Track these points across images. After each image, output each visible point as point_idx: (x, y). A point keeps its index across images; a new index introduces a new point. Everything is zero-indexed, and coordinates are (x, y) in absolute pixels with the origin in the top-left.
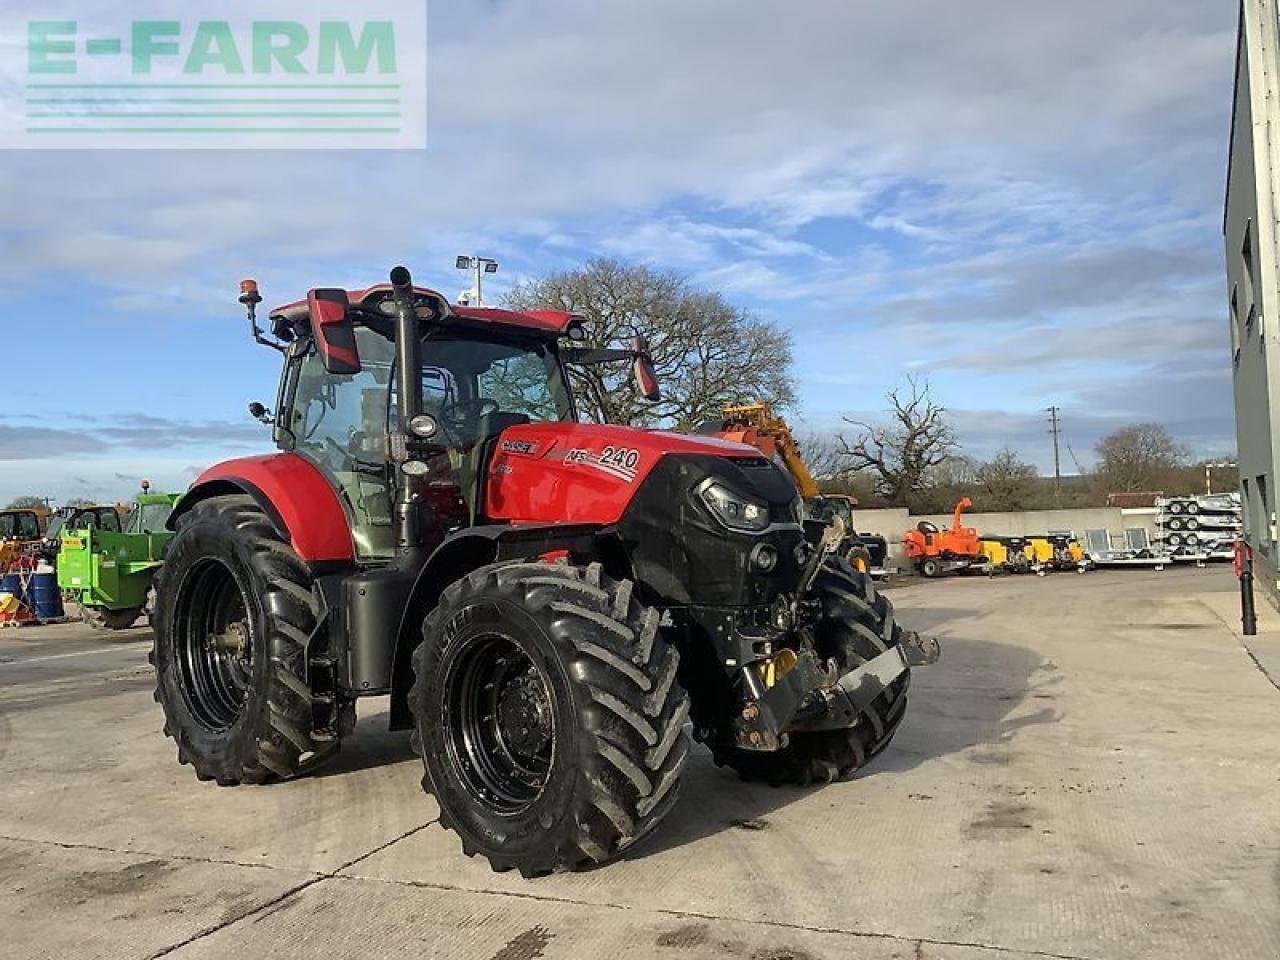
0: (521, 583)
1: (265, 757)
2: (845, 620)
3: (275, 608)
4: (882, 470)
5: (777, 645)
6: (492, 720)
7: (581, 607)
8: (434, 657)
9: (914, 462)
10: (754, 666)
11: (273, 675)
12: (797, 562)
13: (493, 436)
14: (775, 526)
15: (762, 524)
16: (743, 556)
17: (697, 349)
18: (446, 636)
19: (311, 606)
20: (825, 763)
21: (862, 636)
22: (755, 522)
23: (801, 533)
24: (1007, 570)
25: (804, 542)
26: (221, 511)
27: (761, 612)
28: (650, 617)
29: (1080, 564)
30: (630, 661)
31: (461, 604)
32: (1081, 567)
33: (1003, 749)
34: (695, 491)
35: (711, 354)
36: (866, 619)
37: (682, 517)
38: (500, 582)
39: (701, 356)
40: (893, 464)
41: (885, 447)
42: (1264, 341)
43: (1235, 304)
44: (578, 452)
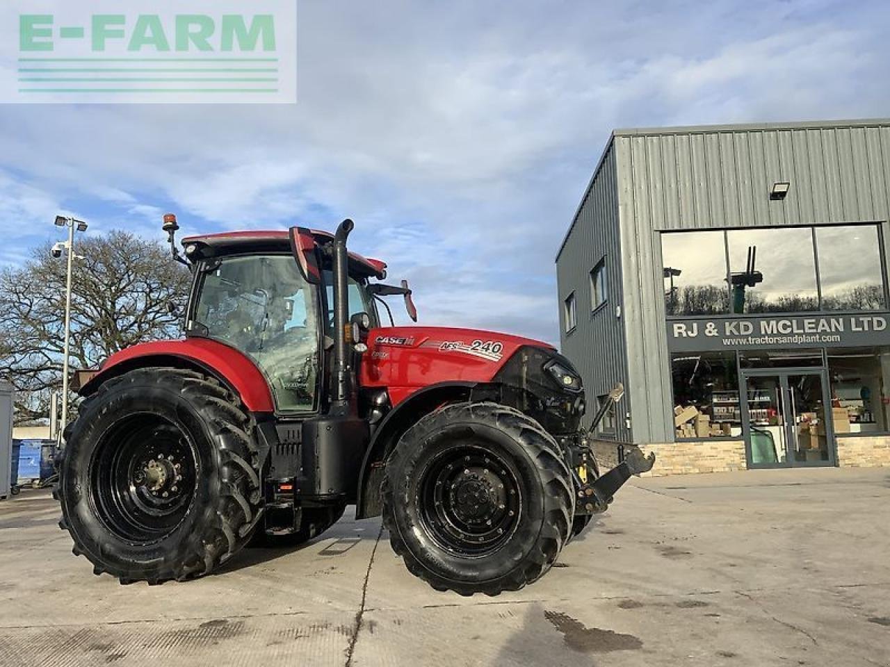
1: (209, 556)
6: (440, 505)
11: (226, 493)
27: (575, 437)
34: (545, 367)
42: (621, 319)
43: (568, 301)
44: (451, 344)
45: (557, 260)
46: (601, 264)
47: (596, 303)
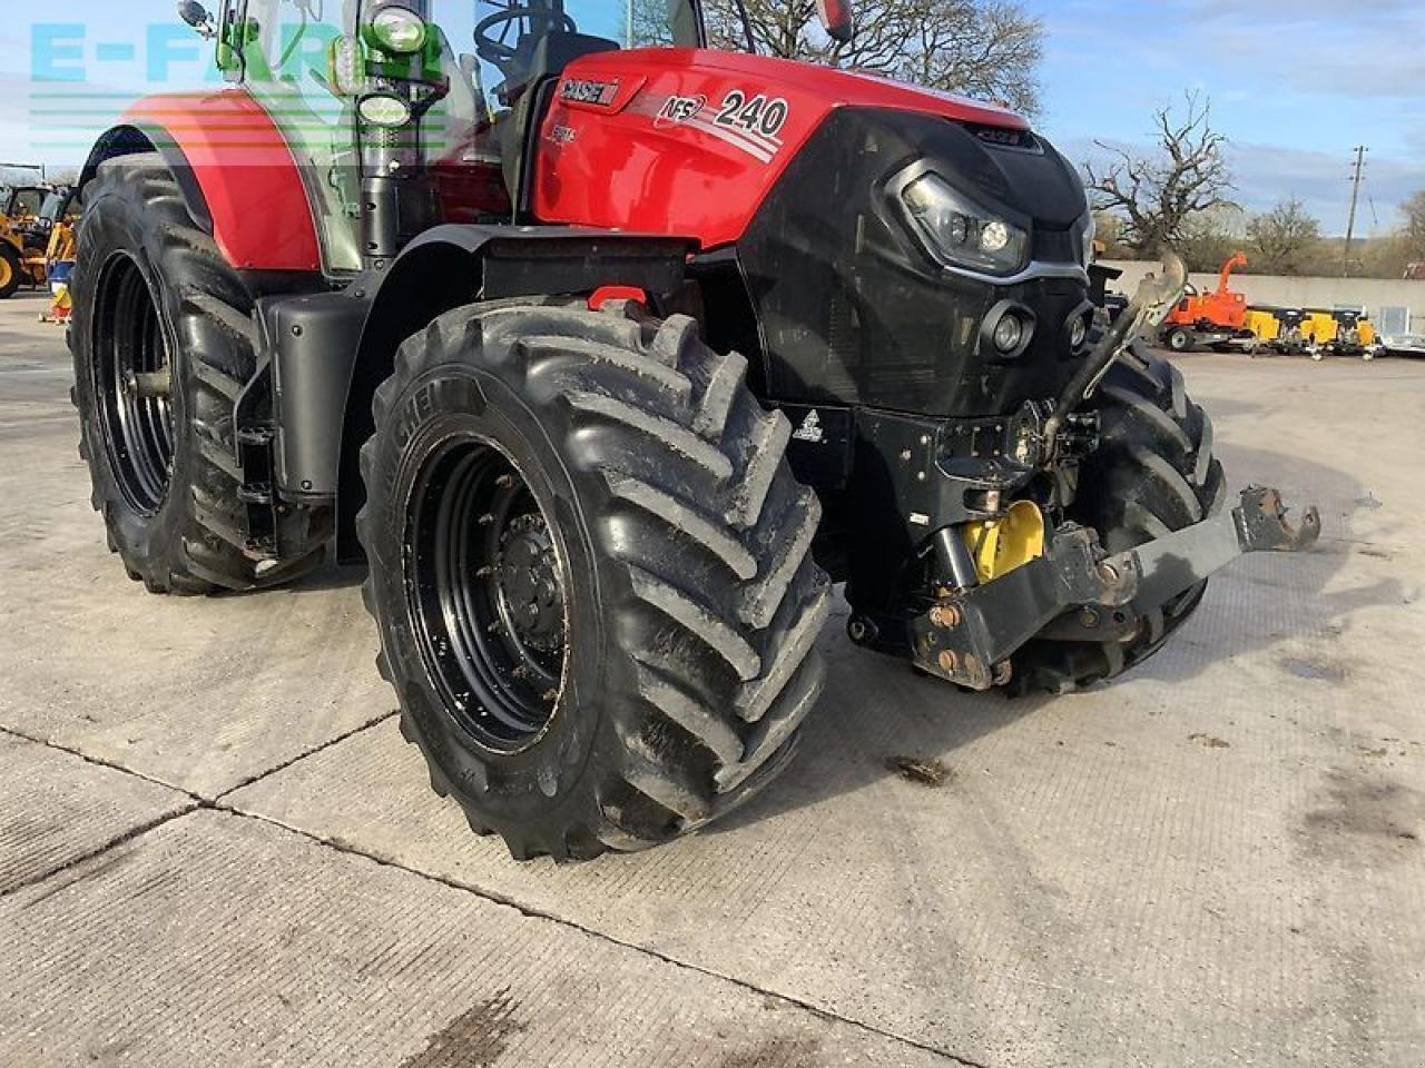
0: (520, 345)
1: (195, 564)
2: (1132, 448)
3: (197, 340)
4: (1134, 212)
5: (1010, 495)
6: (491, 575)
7: (632, 404)
8: (389, 461)
9: (1176, 202)
10: (959, 529)
11: (193, 448)
12: (1070, 340)
13: (552, 76)
14: (1036, 269)
15: (1014, 262)
16: (967, 323)
17: (920, 33)
18: (404, 427)
19: (252, 342)
20: (1056, 674)
21: (1157, 478)
22: (999, 256)
23: (1082, 283)
24: (1278, 349)
25: (1088, 303)
26: (129, 175)
27: (987, 431)
28: (771, 434)
29: (1367, 348)
30: (715, 519)
31: (425, 371)
32: (1367, 352)
33: (1330, 651)
34: (888, 188)
35: (937, 43)
36: (1168, 449)
37: (859, 239)
38: (486, 336)
39: (925, 44)
40: (1148, 205)
41: (1141, 184)
44: (682, 102)
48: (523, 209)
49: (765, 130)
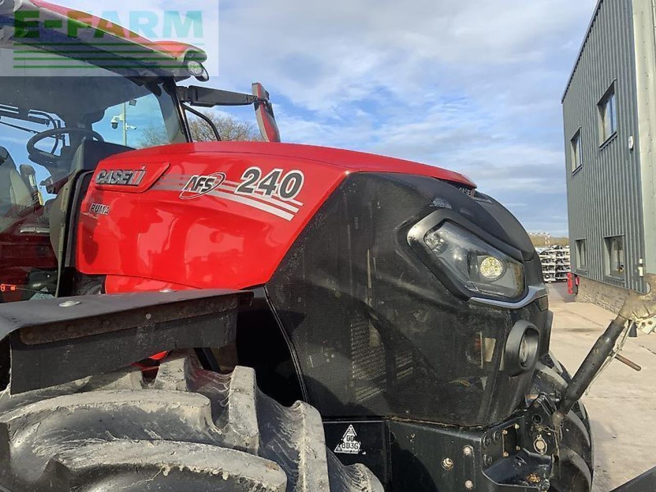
16: (491, 342)
42: (634, 150)
43: (574, 140)
44: (203, 179)
45: (563, 101)
46: (610, 92)
47: (604, 138)
48: (67, 265)
49: (283, 194)
